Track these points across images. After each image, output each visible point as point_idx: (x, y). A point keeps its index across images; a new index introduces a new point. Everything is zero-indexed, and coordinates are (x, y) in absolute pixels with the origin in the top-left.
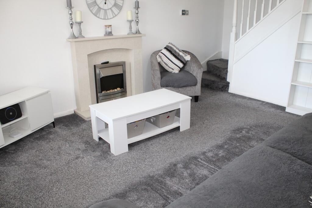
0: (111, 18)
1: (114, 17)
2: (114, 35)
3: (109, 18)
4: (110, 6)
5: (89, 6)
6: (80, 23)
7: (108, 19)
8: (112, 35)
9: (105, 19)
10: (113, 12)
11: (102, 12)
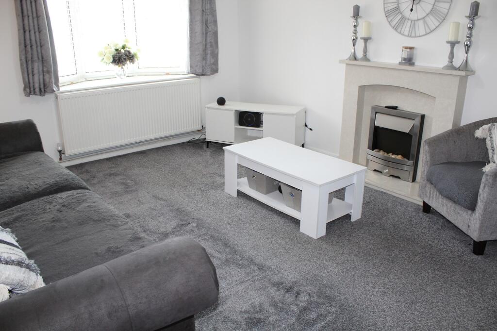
0: (421, 35)
1: (426, 34)
2: (416, 64)
3: (417, 34)
4: (422, 15)
5: (388, 14)
6: (367, 40)
7: (415, 37)
8: (413, 64)
9: (411, 37)
10: (427, 25)
11: (408, 24)
